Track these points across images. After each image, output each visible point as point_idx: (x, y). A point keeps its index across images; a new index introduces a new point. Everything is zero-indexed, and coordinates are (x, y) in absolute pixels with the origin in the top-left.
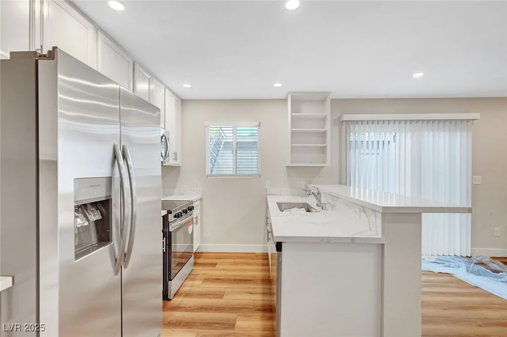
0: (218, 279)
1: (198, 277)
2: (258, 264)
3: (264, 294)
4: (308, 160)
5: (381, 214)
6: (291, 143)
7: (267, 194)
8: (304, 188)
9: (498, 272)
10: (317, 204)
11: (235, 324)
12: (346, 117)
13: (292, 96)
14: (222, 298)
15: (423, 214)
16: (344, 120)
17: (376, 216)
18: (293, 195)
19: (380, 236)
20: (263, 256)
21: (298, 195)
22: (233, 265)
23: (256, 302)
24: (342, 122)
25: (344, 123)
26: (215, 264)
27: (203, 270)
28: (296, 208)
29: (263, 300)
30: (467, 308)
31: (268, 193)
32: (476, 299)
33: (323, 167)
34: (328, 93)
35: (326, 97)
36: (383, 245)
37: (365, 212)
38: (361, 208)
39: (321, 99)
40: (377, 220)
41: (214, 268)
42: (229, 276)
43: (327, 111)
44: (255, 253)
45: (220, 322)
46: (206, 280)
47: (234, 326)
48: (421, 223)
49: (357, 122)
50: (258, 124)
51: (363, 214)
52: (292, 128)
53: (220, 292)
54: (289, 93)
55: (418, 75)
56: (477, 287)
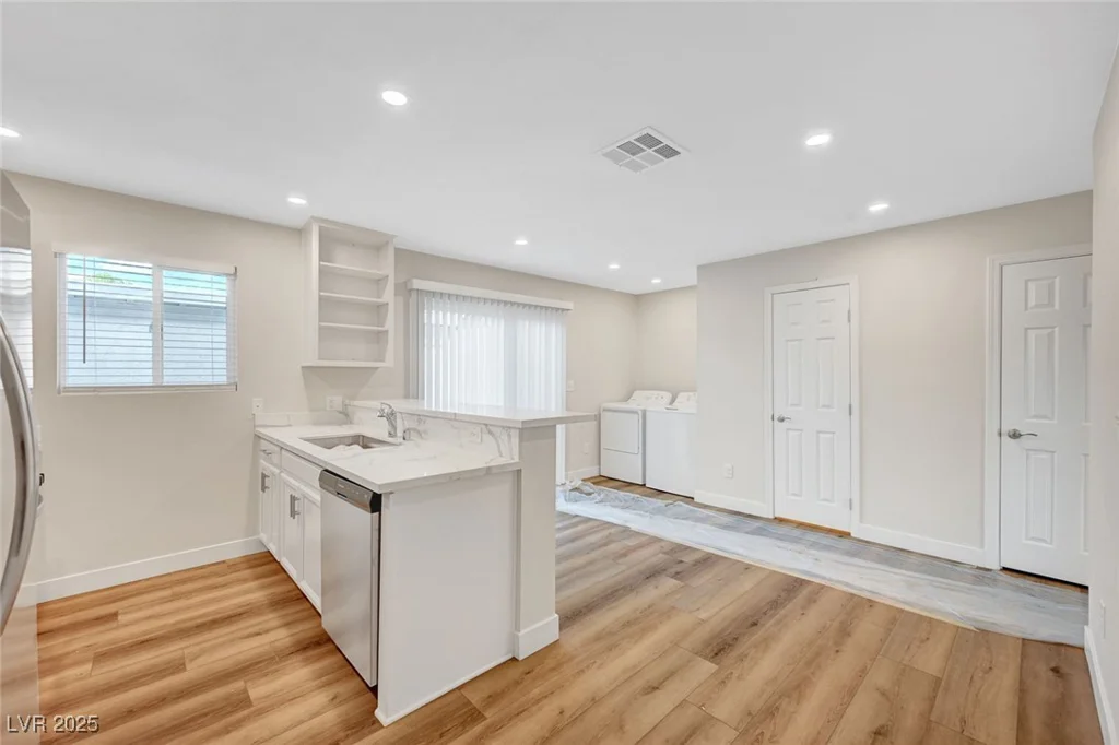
0: (143, 642)
1: (67, 661)
2: (245, 581)
3: (287, 625)
4: (352, 356)
5: (518, 431)
6: (320, 321)
7: (255, 426)
8: (341, 409)
9: (590, 494)
10: (390, 433)
11: (249, 697)
12: (417, 284)
13: (320, 227)
14: (184, 669)
15: (558, 426)
16: (415, 287)
17: (509, 436)
18: (317, 423)
19: (516, 459)
20: (248, 561)
21: (330, 423)
22: (171, 601)
23: (277, 644)
24: (410, 290)
25: (414, 295)
26: (114, 616)
27: (70, 641)
28: (341, 446)
29: (292, 635)
30: (573, 540)
31: (257, 423)
32: (580, 528)
33: (377, 368)
34: (393, 236)
35: (387, 243)
36: (519, 471)
37: (490, 433)
38: (484, 427)
39: (375, 244)
40: (512, 440)
41: (114, 625)
42: (174, 624)
43: (387, 267)
44: (224, 562)
45: (205, 711)
46: (102, 657)
47: (250, 701)
48: (555, 437)
49: (434, 294)
50: (232, 271)
51: (487, 437)
52: (320, 291)
53: (169, 663)
54: (314, 219)
55: (522, 242)
56: (577, 516)
